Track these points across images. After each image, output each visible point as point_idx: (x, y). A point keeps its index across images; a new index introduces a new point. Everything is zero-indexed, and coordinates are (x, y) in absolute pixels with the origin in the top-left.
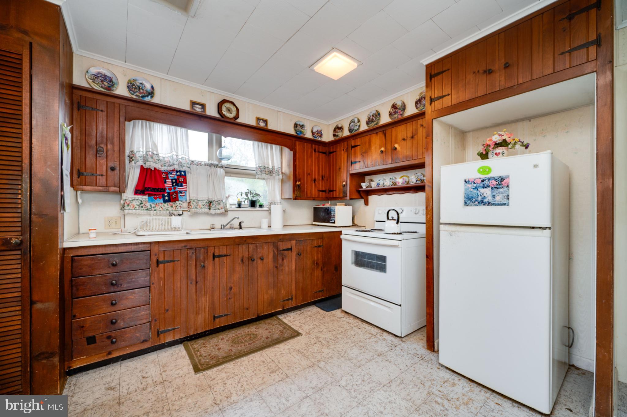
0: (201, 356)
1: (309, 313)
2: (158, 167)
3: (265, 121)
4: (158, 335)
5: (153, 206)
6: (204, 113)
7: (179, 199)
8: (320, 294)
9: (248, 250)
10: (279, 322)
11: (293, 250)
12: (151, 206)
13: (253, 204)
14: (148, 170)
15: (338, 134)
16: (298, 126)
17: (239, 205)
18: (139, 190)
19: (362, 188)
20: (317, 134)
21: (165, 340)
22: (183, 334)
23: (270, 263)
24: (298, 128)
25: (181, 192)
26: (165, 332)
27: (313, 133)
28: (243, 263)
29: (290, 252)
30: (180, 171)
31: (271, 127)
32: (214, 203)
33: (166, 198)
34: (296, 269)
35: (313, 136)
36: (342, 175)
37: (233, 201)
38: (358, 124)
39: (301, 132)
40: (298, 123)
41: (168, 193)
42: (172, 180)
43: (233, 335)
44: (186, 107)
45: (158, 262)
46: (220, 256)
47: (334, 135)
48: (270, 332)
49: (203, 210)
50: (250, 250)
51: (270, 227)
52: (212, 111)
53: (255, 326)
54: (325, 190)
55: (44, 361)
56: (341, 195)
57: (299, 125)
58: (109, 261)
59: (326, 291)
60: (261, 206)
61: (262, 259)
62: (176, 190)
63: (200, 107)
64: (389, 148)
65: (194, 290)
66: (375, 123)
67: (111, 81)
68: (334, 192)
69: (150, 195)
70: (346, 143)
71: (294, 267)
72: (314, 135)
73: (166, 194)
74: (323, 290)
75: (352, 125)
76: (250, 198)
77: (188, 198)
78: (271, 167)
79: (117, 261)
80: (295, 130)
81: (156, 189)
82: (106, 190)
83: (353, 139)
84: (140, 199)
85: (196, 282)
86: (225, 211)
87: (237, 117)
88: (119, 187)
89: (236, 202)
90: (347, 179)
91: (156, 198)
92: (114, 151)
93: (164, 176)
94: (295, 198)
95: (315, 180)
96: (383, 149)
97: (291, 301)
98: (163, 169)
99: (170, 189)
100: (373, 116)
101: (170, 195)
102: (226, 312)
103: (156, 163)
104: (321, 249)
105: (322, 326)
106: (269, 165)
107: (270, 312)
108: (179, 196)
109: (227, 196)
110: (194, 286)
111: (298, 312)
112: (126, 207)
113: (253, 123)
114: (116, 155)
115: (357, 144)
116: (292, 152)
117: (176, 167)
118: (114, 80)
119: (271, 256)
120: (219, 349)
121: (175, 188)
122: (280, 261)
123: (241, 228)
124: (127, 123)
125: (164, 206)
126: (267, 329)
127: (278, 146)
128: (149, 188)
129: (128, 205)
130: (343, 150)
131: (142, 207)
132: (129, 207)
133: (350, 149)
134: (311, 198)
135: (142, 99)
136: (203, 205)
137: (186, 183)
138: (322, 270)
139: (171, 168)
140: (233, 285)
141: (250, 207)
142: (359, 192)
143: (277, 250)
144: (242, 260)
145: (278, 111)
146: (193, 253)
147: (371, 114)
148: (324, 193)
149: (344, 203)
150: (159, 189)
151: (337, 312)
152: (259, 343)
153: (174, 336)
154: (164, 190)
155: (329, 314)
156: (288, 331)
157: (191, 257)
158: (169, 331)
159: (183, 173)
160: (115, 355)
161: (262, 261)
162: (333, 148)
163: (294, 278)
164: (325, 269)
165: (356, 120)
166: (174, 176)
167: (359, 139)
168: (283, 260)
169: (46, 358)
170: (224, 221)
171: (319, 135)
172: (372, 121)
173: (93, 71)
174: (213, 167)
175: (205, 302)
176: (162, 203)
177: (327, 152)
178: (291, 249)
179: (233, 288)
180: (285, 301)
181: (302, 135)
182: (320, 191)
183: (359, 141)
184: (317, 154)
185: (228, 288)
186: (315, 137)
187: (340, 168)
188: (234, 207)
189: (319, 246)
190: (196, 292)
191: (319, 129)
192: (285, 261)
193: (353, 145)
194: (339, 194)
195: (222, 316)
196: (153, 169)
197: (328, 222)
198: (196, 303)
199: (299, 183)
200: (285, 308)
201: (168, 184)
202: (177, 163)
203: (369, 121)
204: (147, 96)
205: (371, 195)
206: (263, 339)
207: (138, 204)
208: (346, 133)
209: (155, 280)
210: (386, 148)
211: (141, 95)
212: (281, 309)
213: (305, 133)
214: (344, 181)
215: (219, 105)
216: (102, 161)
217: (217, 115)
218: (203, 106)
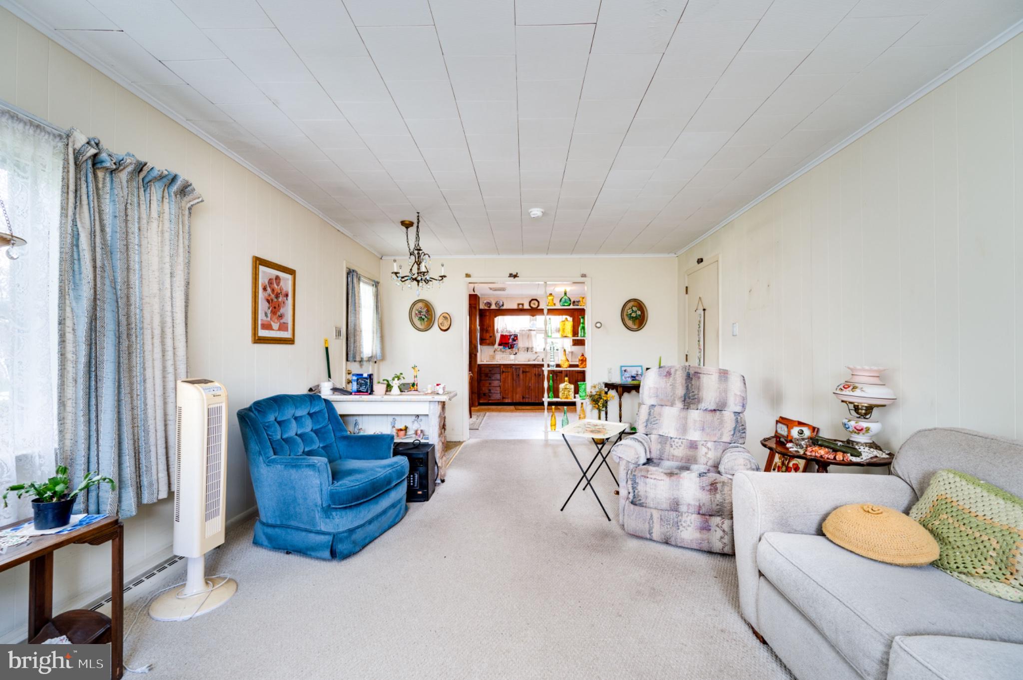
2: (507, 334)
6: (523, 308)
7: (514, 347)
12: (504, 350)
18: (499, 344)
22: (511, 401)
25: (515, 344)
26: (505, 398)
32: (530, 349)
33: (510, 347)
42: (512, 339)
44: (515, 307)
45: (503, 372)
49: (524, 352)
52: (526, 306)
58: (489, 369)
69: (504, 346)
77: (518, 347)
79: (492, 370)
81: (506, 343)
82: (489, 344)
84: (500, 348)
86: (536, 353)
87: (538, 306)
88: (493, 343)
91: (506, 347)
92: (491, 329)
93: (509, 337)
98: (509, 334)
99: (511, 343)
101: (511, 345)
109: (538, 345)
110: (515, 383)
112: (496, 351)
113: (547, 307)
114: (492, 332)
117: (513, 333)
118: (491, 303)
121: (513, 343)
123: (543, 361)
124: (495, 319)
125: (509, 350)
128: (504, 343)
135: (500, 308)
136: (524, 350)
137: (517, 340)
139: (511, 334)
144: (535, 375)
146: (515, 369)
153: (508, 401)
154: (509, 343)
159: (516, 336)
166: (512, 337)
173: (485, 302)
174: (530, 331)
175: (519, 391)
179: (531, 386)
201: (511, 341)
204: (501, 306)
207: (500, 350)
209: (502, 378)
215: (530, 302)
216: (488, 334)
217: (529, 308)
218: (523, 305)
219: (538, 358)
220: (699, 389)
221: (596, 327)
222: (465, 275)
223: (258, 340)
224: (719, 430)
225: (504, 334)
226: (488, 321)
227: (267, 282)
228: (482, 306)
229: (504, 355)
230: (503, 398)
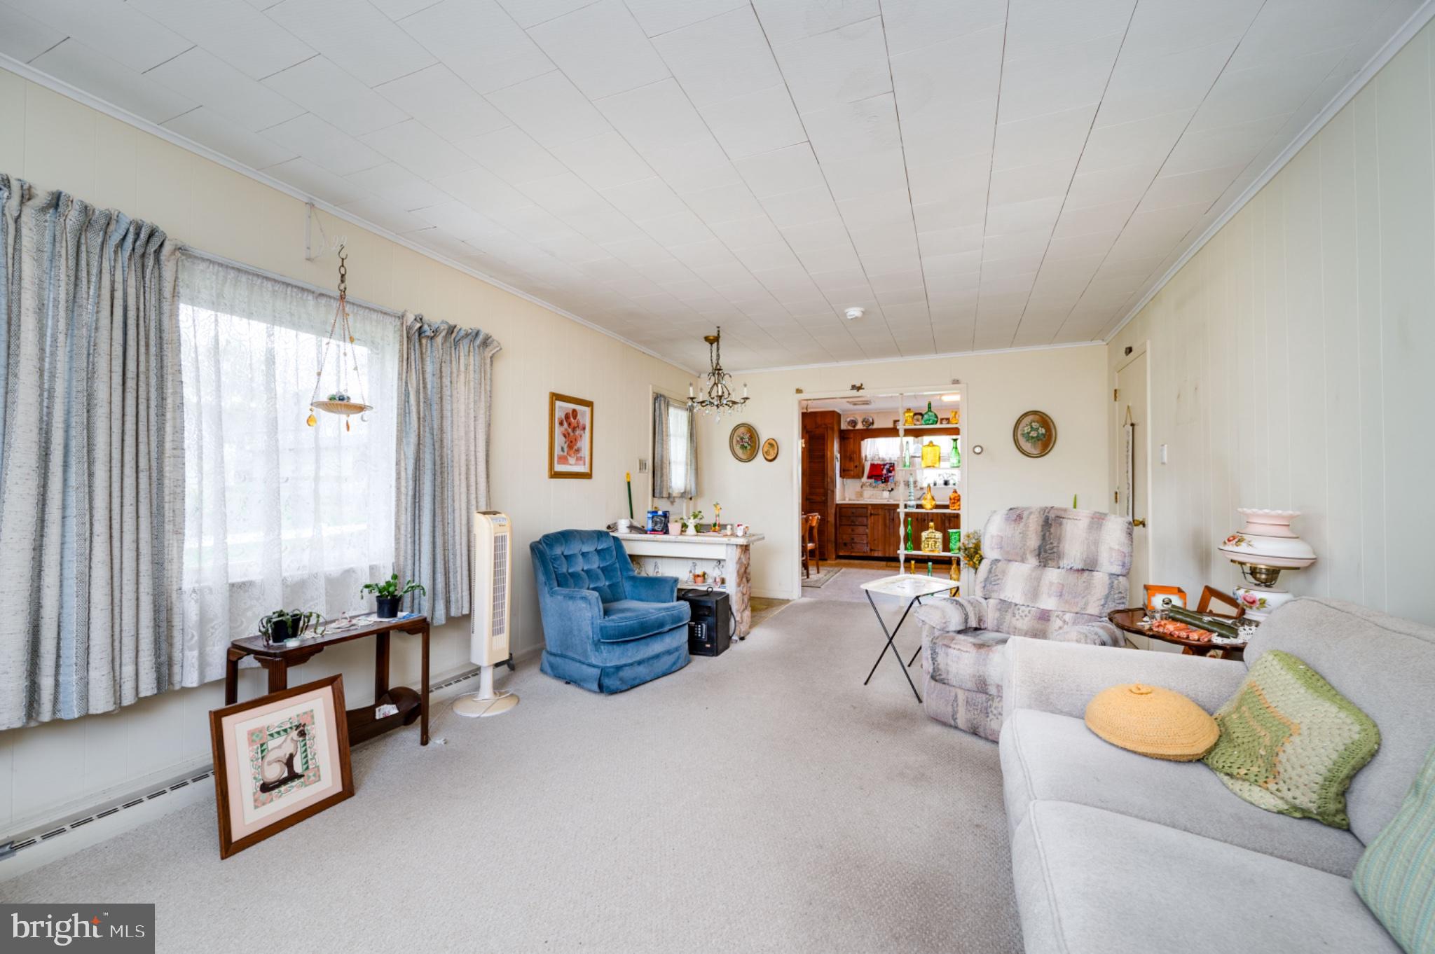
2: (879, 462)
5: (876, 485)
7: (890, 481)
13: (947, 483)
14: (874, 464)
17: (936, 484)
18: (869, 477)
21: (874, 554)
25: (890, 477)
26: (874, 550)
33: (883, 481)
37: (930, 481)
42: (887, 469)
44: (890, 426)
45: (871, 514)
62: (888, 475)
69: (875, 479)
73: (883, 478)
77: (895, 481)
79: (854, 511)
81: (877, 475)
82: (855, 477)
84: (870, 481)
86: (921, 489)
89: (933, 482)
91: (878, 481)
92: (856, 457)
93: (882, 467)
98: (882, 463)
99: (885, 475)
101: (885, 478)
103: (877, 460)
108: (889, 479)
114: (857, 459)
117: (888, 462)
118: (856, 422)
124: (861, 442)
128: (874, 475)
131: (871, 486)
132: (864, 486)
135: (868, 427)
136: (904, 484)
137: (894, 471)
139: (885, 462)
141: (943, 485)
150: (879, 475)
153: (879, 554)
154: (882, 476)
158: (876, 550)
159: (892, 465)
160: (853, 554)
166: (887, 466)
173: (848, 420)
176: (881, 484)
201: (885, 472)
202: (888, 459)
204: (871, 425)
207: (869, 484)
209: (869, 522)
216: (852, 464)
220: (1059, 540)
221: (975, 452)
222: (795, 391)
223: (555, 475)
224: (1083, 598)
225: (876, 462)
226: (852, 446)
227: (563, 417)
228: (844, 426)
229: (875, 492)
230: (871, 550)
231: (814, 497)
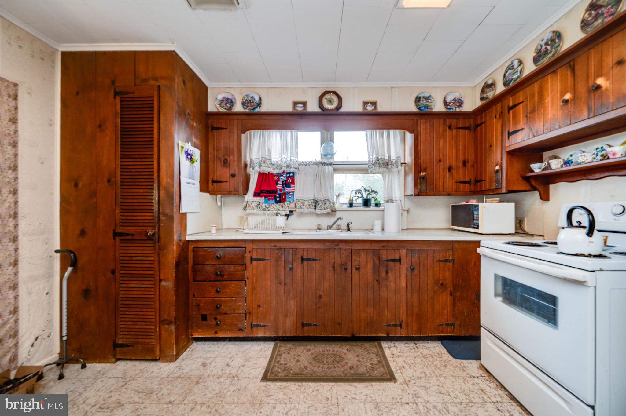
0: (278, 362)
1: (426, 352)
2: (271, 170)
3: (374, 104)
4: (252, 328)
5: (267, 206)
6: (305, 111)
7: (287, 200)
8: (449, 329)
9: (341, 256)
10: (378, 351)
11: (402, 262)
12: (266, 206)
13: (366, 203)
14: (264, 174)
15: (488, 94)
16: (422, 99)
17: (351, 205)
18: (256, 193)
19: (533, 171)
20: (454, 103)
21: (257, 334)
22: (272, 333)
23: (369, 275)
24: (421, 101)
25: (289, 193)
26: (257, 326)
27: (446, 103)
28: (334, 270)
29: (397, 263)
30: (289, 173)
31: (381, 109)
32: (320, 202)
33: (278, 199)
34: (407, 287)
35: (447, 108)
36: (493, 155)
37: (345, 199)
38: (519, 69)
39: (426, 106)
40: (422, 95)
41: (280, 194)
42: (283, 181)
43: (321, 349)
44: (289, 109)
45: (252, 260)
46: (308, 260)
47: (482, 99)
48: (359, 361)
49: (309, 210)
50: (343, 256)
51: (383, 229)
52: (313, 107)
53: (348, 347)
54: (469, 180)
55: (167, 326)
56: (494, 187)
57: (424, 97)
58: (215, 254)
59: (460, 327)
60: (377, 205)
61: (358, 269)
62: (285, 191)
63: (302, 105)
64: (582, 89)
65: (283, 292)
66: (550, 55)
67: (232, 102)
68: (483, 182)
69: (265, 197)
70: (499, 105)
71: (403, 285)
72: (448, 105)
73: (278, 196)
74: (453, 325)
75: (510, 74)
76: (365, 197)
77: (295, 199)
78: (387, 158)
79: (221, 254)
80: (417, 106)
81: (269, 191)
83: (511, 96)
84: (258, 200)
85: (285, 284)
86: (332, 211)
87: (339, 107)
88: (238, 191)
89: (347, 201)
90: (502, 160)
91: (269, 200)
92: (234, 160)
93: (276, 178)
94: (418, 195)
95: (450, 169)
96: (568, 96)
97: (399, 328)
98: (275, 172)
99: (281, 190)
100: (546, 44)
101: (281, 196)
102: (315, 321)
103: (268, 167)
104: (450, 264)
105: (435, 378)
106: (384, 156)
107: (369, 335)
108: (287, 197)
109: (337, 194)
110: (283, 287)
111: (411, 345)
112: (248, 208)
113: (359, 109)
114: (236, 164)
115: (517, 102)
116: (413, 134)
117: (286, 169)
118: (233, 101)
119: (370, 266)
120: (298, 361)
121: (284, 189)
122: (383, 274)
123: (349, 230)
124: (243, 135)
125: (276, 206)
126: (358, 356)
127: (397, 131)
128: (264, 190)
129: (249, 206)
130: (496, 117)
131: (260, 208)
132: (249, 208)
133: (507, 111)
134: (444, 193)
135: (252, 111)
136: (309, 205)
137: (294, 184)
138: (451, 295)
139: (281, 171)
140: (322, 294)
141: (363, 206)
142: (527, 179)
143: (379, 259)
144: (334, 267)
145: (392, 87)
146: (282, 254)
147: (543, 43)
148: (467, 185)
149: (498, 199)
150: (271, 191)
151: (472, 365)
152: (338, 371)
153: (265, 333)
154: (275, 191)
155: (456, 364)
156: (382, 369)
157: (280, 257)
158: (260, 326)
159: (291, 175)
160: (220, 335)
161: (358, 271)
162: (481, 118)
163: (404, 299)
164: (458, 295)
165: (516, 63)
166: (283, 178)
167: (521, 93)
168: (387, 273)
169: (168, 324)
170: (330, 221)
171: (458, 104)
172: (546, 52)
173: (220, 97)
174: (321, 166)
175: (293, 305)
176: (274, 204)
177: (473, 125)
178: (400, 260)
179: (323, 296)
180: (389, 325)
181: (428, 110)
182: (460, 182)
183: (521, 96)
184: (454, 132)
185: (317, 296)
186: (450, 109)
187: (491, 146)
188: (345, 207)
189: (447, 261)
190: (285, 293)
191: (457, 95)
192: (390, 274)
193: (511, 105)
194: (490, 185)
195: (310, 325)
196: (267, 173)
197: (469, 227)
198: (285, 305)
199: (424, 174)
200: (390, 335)
201: (279, 186)
202: (285, 165)
203: (539, 56)
204: (257, 107)
205: (553, 183)
206: (346, 367)
207: (256, 205)
208: (500, 88)
209: (249, 274)
210: (574, 92)
211: (252, 108)
212: (384, 335)
213: (432, 107)
214: (497, 165)
215: (321, 99)
216: (226, 170)
217: (318, 110)
218: (304, 104)
219: (339, 222)
225: (267, 170)
228: (212, 107)
230: (252, 326)
231: (131, 230)
